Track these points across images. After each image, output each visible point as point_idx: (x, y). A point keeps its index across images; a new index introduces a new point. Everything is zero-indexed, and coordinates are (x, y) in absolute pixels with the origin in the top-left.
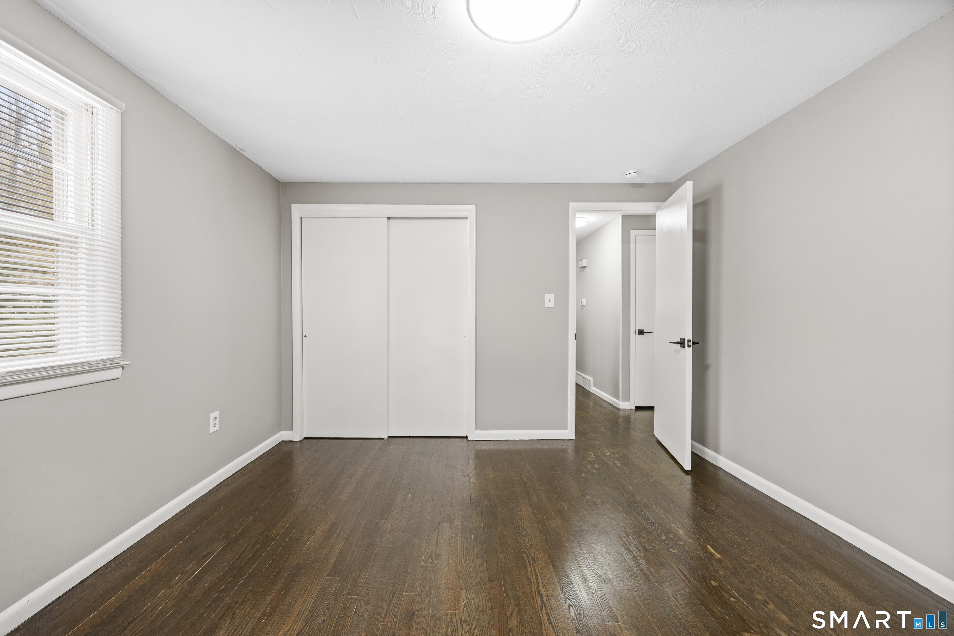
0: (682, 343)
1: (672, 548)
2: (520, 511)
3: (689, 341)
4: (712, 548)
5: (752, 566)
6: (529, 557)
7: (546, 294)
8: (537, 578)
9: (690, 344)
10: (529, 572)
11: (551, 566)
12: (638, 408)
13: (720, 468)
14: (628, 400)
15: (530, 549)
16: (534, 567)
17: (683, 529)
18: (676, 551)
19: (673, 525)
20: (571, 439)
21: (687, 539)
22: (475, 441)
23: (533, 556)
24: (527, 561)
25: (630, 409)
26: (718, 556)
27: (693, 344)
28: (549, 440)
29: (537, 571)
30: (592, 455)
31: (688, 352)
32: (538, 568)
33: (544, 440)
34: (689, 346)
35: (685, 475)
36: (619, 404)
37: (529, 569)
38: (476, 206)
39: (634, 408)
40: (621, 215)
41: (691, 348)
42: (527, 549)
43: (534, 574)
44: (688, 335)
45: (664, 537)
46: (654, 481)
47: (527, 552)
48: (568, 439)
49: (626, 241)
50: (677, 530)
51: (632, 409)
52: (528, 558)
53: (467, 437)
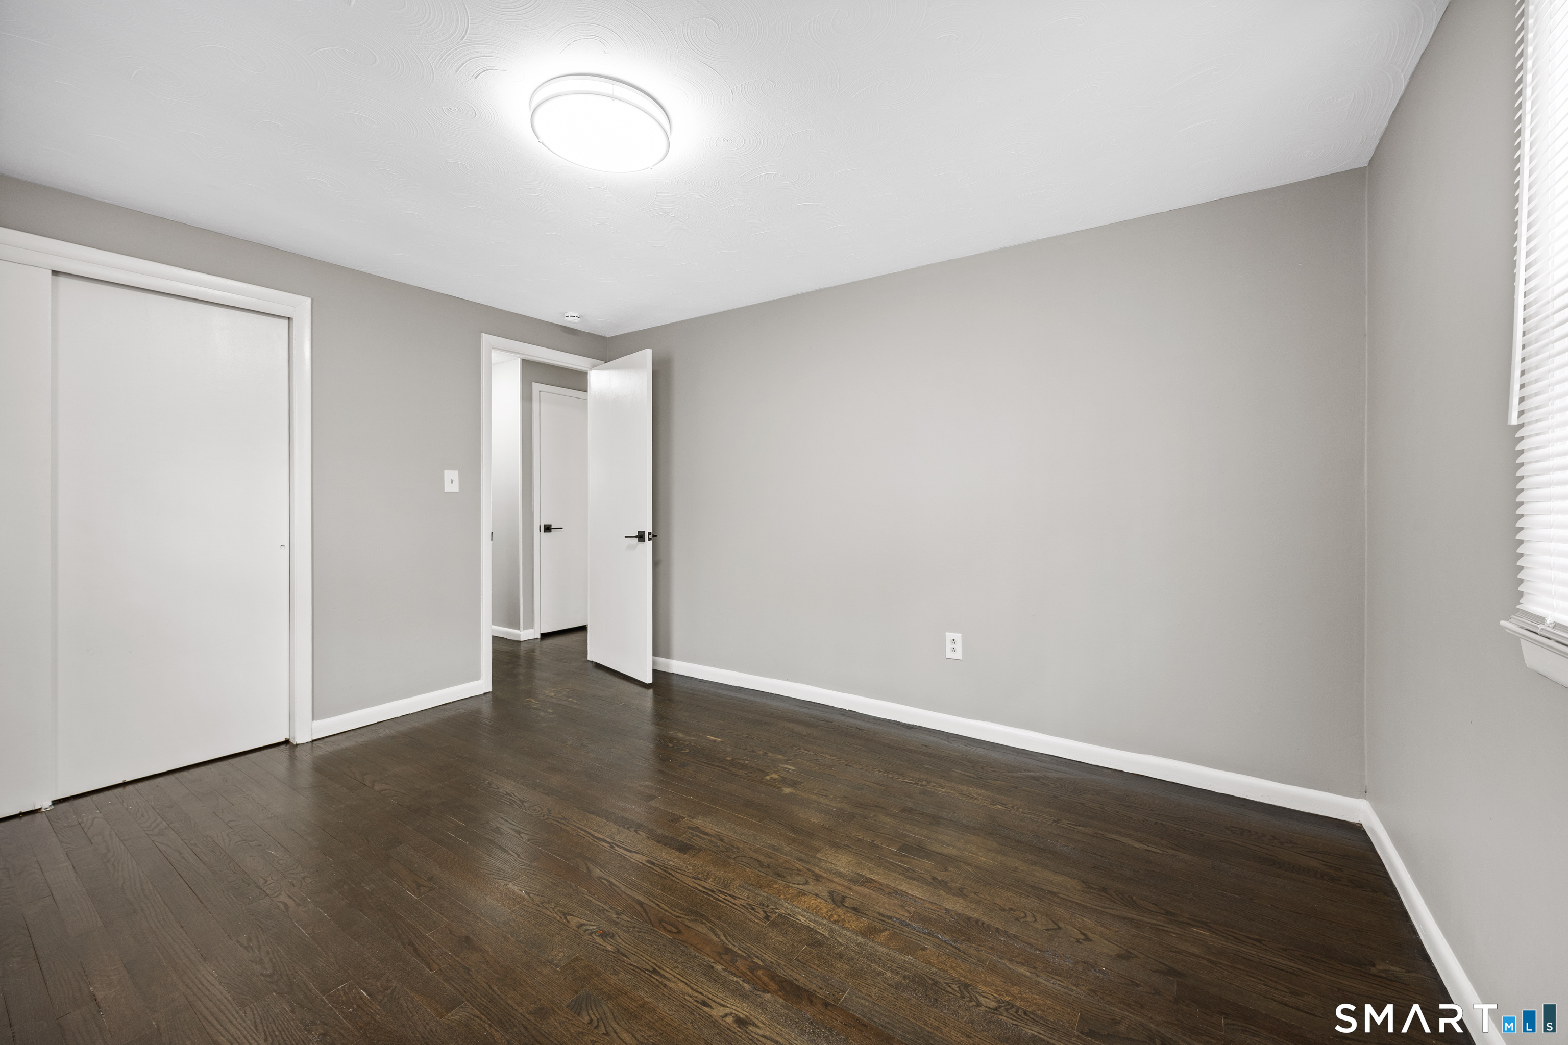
0: (641, 537)
1: (683, 750)
2: (498, 788)
3: (650, 534)
4: (711, 736)
5: (744, 736)
6: (558, 819)
7: (445, 471)
8: (583, 830)
9: (651, 536)
10: (570, 830)
11: (589, 814)
12: (544, 636)
13: (673, 673)
14: (532, 626)
15: (550, 813)
16: (572, 824)
17: (681, 732)
18: (687, 751)
19: (671, 733)
20: (486, 692)
21: (689, 738)
22: (313, 741)
23: (561, 817)
24: (559, 824)
25: (535, 639)
26: (719, 739)
27: (653, 537)
28: (453, 702)
29: (579, 825)
30: (533, 701)
31: (649, 545)
32: (576, 822)
33: (445, 704)
34: (650, 539)
35: (647, 690)
36: (519, 636)
37: (568, 828)
38: (312, 300)
39: (539, 637)
40: (519, 359)
41: (651, 542)
42: (547, 815)
43: (577, 829)
44: (648, 528)
45: (671, 745)
46: (625, 704)
47: (550, 817)
48: (482, 693)
49: (527, 397)
50: (677, 735)
51: (537, 638)
52: (558, 822)
53: (287, 742)
